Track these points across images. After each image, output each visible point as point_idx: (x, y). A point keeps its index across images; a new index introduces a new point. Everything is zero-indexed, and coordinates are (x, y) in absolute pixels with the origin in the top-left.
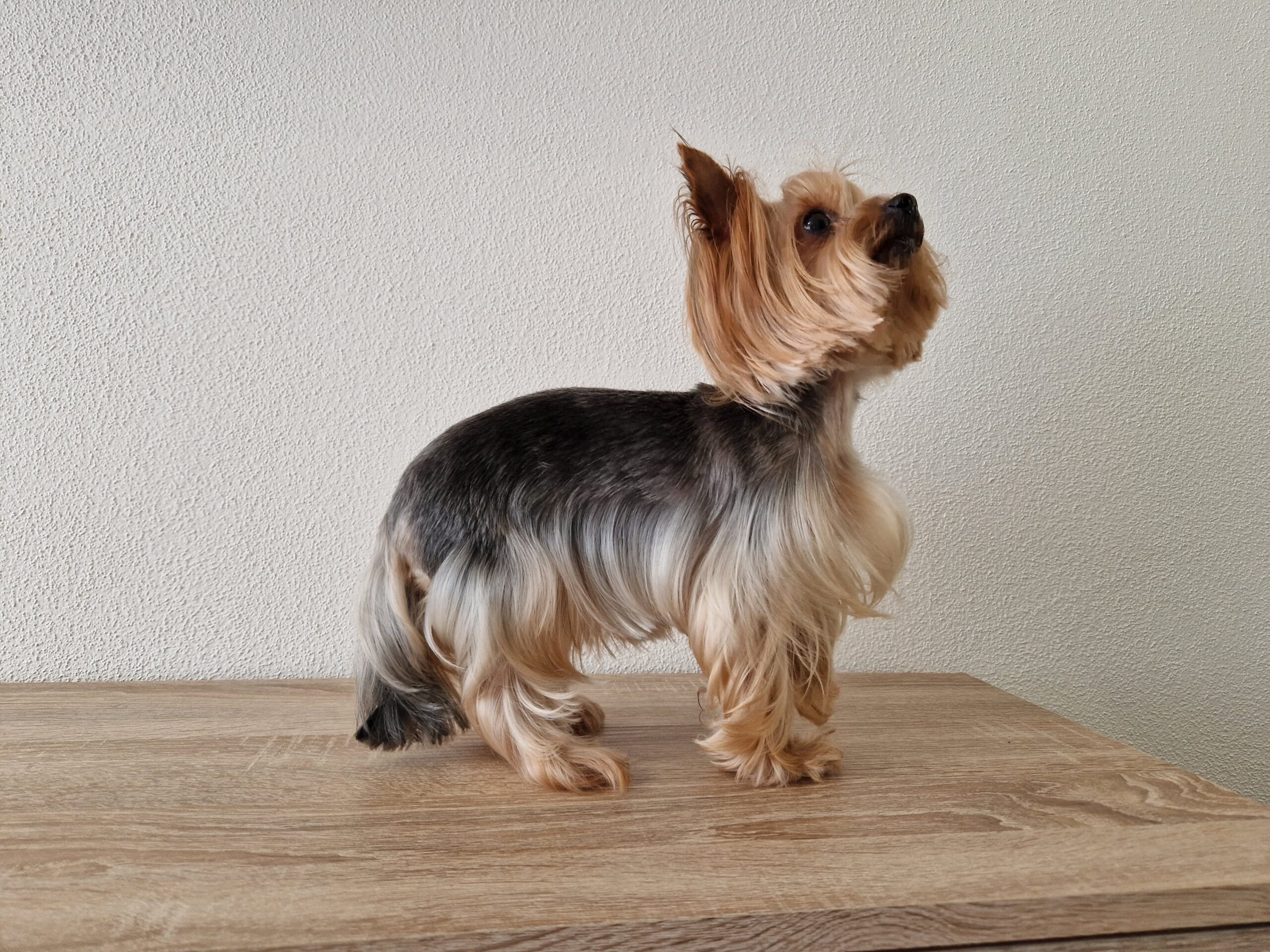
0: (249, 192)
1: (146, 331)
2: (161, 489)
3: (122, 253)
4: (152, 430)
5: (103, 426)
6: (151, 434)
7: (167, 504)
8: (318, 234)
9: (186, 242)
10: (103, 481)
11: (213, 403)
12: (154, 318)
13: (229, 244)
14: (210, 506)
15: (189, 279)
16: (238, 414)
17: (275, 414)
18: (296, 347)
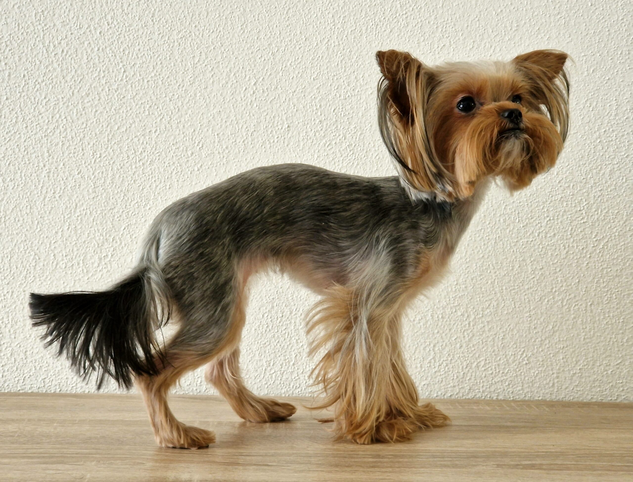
0: (147, 12)
1: (73, 124)
2: (87, 247)
3: (55, 65)
4: (79, 201)
5: (44, 199)
6: (78, 205)
7: (91, 258)
8: (199, 42)
9: (101, 54)
10: (45, 241)
11: (123, 180)
12: (79, 114)
13: (133, 54)
14: (122, 260)
15: (104, 82)
16: (141, 188)
17: (168, 187)
18: (183, 133)
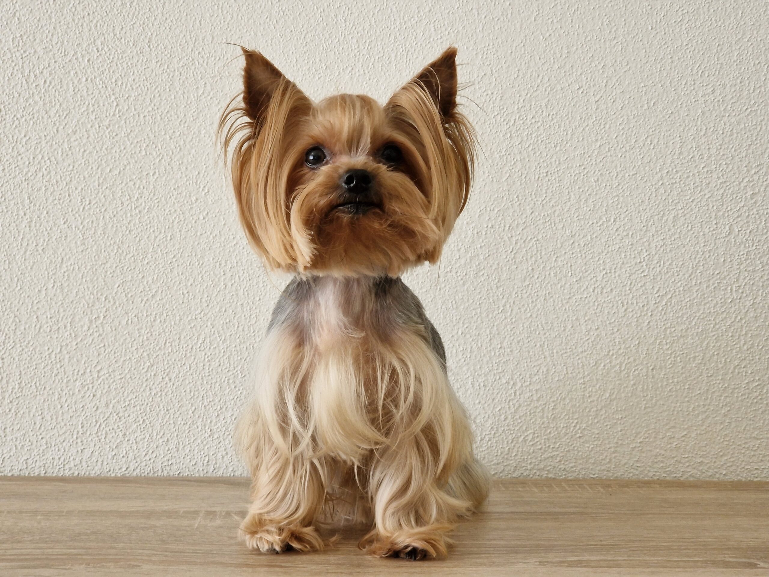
0: (143, 37)
1: (58, 167)
2: (75, 308)
3: (37, 98)
4: (66, 255)
5: (25, 252)
6: (65, 259)
7: (80, 321)
8: (203, 71)
9: (90, 86)
10: (27, 301)
11: (116, 230)
12: (65, 155)
13: (126, 85)
14: (116, 323)
15: (93, 118)
16: (138, 239)
17: (169, 238)
18: (186, 176)
